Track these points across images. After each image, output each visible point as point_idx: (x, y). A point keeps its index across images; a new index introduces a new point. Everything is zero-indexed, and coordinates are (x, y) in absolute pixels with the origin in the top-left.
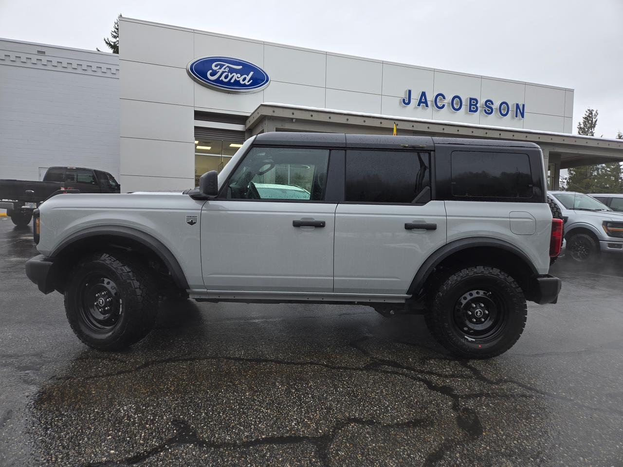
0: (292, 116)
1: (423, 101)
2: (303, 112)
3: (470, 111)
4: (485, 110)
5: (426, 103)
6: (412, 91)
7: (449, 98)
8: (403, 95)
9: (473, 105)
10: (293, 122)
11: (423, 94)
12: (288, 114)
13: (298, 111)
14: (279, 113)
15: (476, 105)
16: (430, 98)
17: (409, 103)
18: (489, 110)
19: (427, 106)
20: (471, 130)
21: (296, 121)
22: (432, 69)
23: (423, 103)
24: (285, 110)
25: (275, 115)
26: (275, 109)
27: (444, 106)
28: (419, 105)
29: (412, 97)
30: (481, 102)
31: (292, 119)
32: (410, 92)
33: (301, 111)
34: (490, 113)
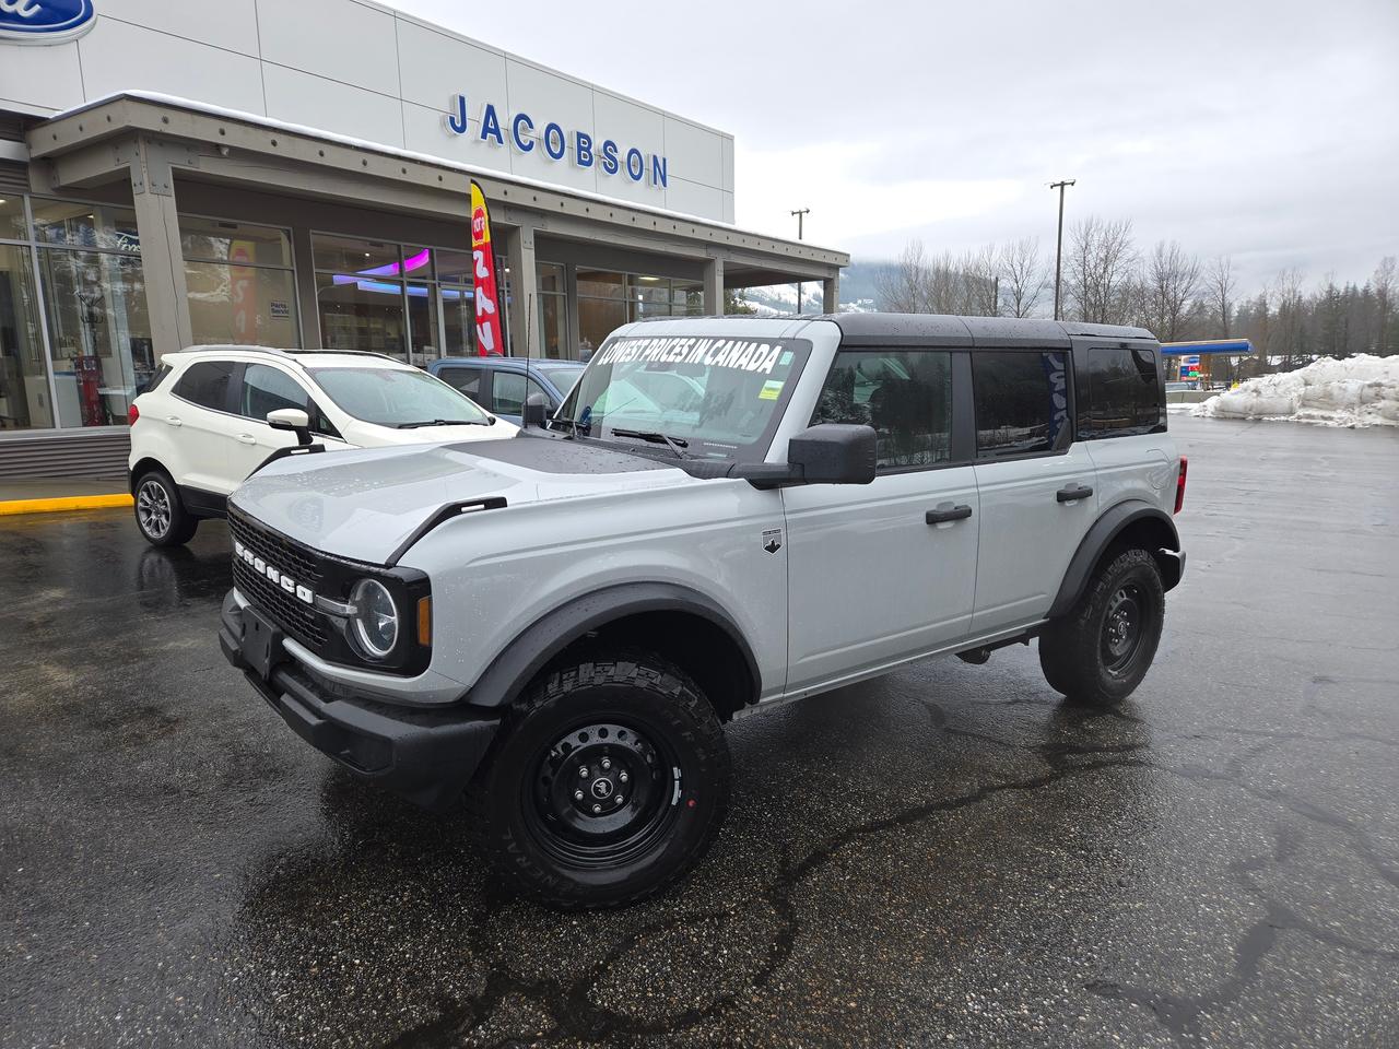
0: (219, 140)
1: (490, 128)
2: (250, 129)
3: (581, 162)
4: (605, 163)
5: (496, 131)
6: (466, 100)
7: (540, 127)
8: (448, 107)
9: (584, 149)
10: (221, 156)
11: (490, 111)
12: (207, 132)
13: (237, 127)
14: (179, 127)
15: (588, 150)
16: (505, 121)
17: (462, 130)
18: (610, 164)
19: (500, 141)
20: (610, 210)
21: (229, 153)
22: (502, 51)
23: (491, 131)
24: (196, 117)
25: (170, 129)
26: (170, 114)
27: (532, 144)
28: (484, 136)
29: (468, 115)
30: (598, 143)
31: (218, 147)
32: (462, 100)
33: (243, 128)
34: (613, 172)
